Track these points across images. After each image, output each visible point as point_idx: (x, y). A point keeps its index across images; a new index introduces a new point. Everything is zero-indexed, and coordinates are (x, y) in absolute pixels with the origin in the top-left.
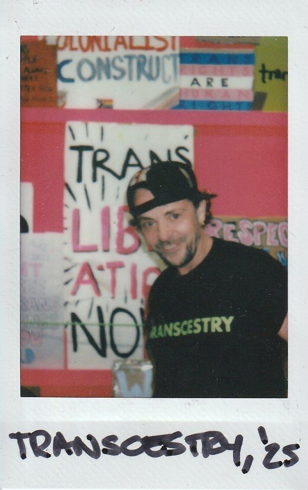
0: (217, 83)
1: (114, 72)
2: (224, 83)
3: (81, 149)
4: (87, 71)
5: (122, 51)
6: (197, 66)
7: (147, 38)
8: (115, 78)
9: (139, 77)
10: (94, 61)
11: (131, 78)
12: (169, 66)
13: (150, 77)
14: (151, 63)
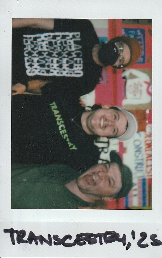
0: (135, 193)
1: (137, 153)
2: (135, 195)
3: (108, 143)
4: (137, 143)
5: (145, 156)
6: (141, 185)
7: (151, 166)
8: (135, 154)
9: (136, 163)
10: (141, 146)
11: (136, 160)
12: (140, 174)
13: (136, 167)
14: (141, 167)
